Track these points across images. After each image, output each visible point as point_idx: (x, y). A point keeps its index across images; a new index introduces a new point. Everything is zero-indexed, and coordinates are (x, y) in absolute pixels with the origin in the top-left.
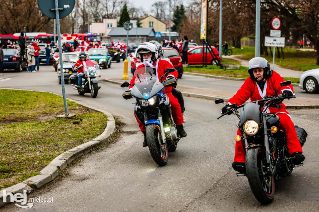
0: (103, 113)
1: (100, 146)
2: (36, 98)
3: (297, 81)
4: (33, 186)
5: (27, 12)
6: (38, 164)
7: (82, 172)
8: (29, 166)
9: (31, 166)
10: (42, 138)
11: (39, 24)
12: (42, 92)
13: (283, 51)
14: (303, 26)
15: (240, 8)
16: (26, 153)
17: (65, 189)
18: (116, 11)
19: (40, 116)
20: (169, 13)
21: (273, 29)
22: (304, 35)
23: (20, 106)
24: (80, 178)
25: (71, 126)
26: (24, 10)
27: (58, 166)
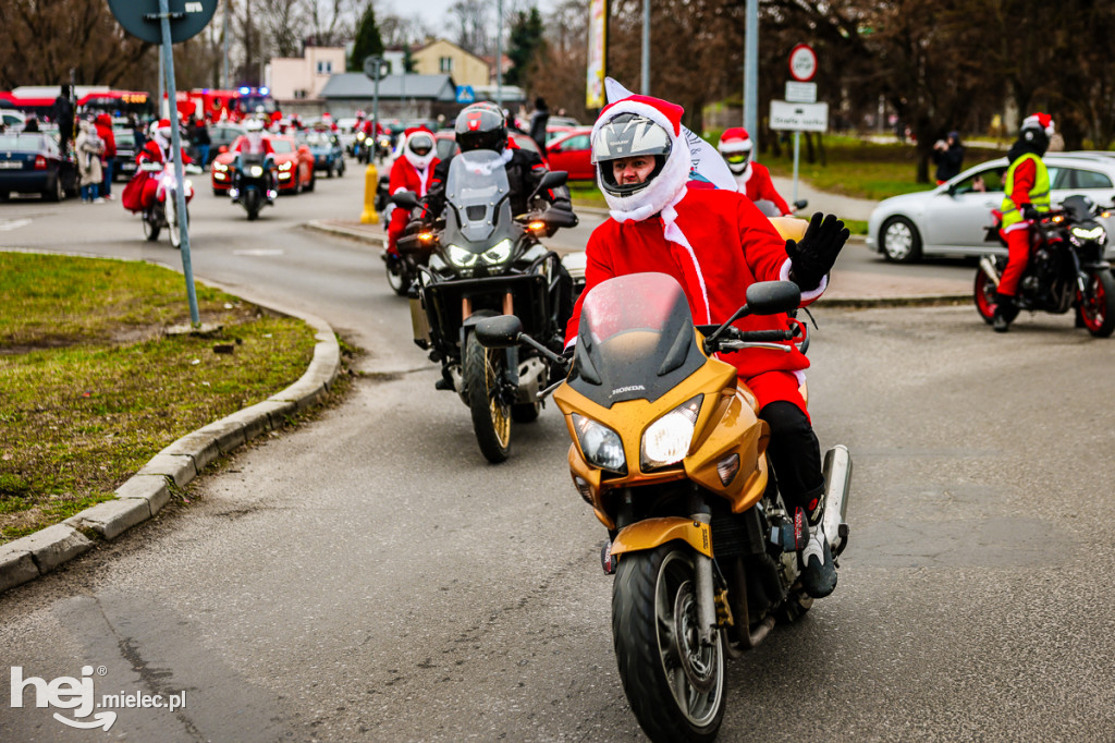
0: (303, 321)
1: (293, 415)
2: (105, 277)
3: (862, 228)
4: (96, 534)
5: (76, 25)
6: (110, 469)
7: (238, 491)
8: (82, 477)
9: (90, 475)
10: (123, 394)
11: (116, 61)
12: (124, 259)
13: (824, 142)
14: (880, 73)
15: (701, 20)
16: (74, 440)
17: (189, 540)
18: (342, 24)
19: (117, 330)
20: (497, 31)
21: (795, 79)
22: (882, 98)
23: (56, 302)
24: (233, 509)
25: (207, 359)
26: (69, 21)
27: (170, 476)
